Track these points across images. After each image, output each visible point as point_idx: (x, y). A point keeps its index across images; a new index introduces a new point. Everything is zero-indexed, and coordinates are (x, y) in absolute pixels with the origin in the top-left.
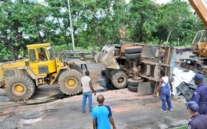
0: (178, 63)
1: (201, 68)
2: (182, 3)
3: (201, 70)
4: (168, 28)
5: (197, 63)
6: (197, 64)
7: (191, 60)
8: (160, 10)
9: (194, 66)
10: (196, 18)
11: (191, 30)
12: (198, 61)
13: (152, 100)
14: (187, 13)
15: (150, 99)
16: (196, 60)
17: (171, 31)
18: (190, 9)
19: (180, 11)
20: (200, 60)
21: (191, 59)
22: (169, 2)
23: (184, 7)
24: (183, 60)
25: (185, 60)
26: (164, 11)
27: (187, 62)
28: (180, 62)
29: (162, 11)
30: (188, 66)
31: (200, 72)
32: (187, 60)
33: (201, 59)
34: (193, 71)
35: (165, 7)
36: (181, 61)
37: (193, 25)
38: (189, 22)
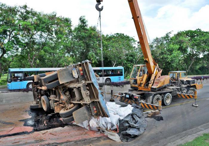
0: (118, 96)
1: (138, 102)
2: (125, 37)
3: (138, 104)
4: (112, 60)
5: (135, 97)
6: (135, 99)
7: (129, 95)
8: (104, 42)
9: (132, 101)
10: (138, 52)
11: (133, 63)
12: (135, 96)
13: (86, 141)
14: (130, 47)
15: (83, 141)
16: (134, 95)
17: (115, 63)
18: (132, 44)
19: (123, 44)
20: (137, 94)
21: (130, 92)
22: (114, 35)
23: (127, 41)
24: (122, 94)
25: (123, 94)
26: (108, 43)
27: (125, 96)
28: (120, 96)
29: (106, 43)
30: (127, 100)
31: (138, 107)
32: (126, 94)
33: (139, 93)
34: (131, 106)
35: (110, 39)
36: (120, 94)
37: (135, 59)
38: (132, 56)
